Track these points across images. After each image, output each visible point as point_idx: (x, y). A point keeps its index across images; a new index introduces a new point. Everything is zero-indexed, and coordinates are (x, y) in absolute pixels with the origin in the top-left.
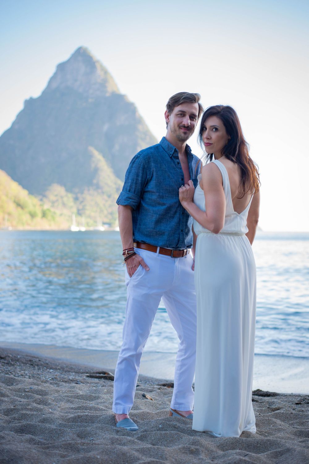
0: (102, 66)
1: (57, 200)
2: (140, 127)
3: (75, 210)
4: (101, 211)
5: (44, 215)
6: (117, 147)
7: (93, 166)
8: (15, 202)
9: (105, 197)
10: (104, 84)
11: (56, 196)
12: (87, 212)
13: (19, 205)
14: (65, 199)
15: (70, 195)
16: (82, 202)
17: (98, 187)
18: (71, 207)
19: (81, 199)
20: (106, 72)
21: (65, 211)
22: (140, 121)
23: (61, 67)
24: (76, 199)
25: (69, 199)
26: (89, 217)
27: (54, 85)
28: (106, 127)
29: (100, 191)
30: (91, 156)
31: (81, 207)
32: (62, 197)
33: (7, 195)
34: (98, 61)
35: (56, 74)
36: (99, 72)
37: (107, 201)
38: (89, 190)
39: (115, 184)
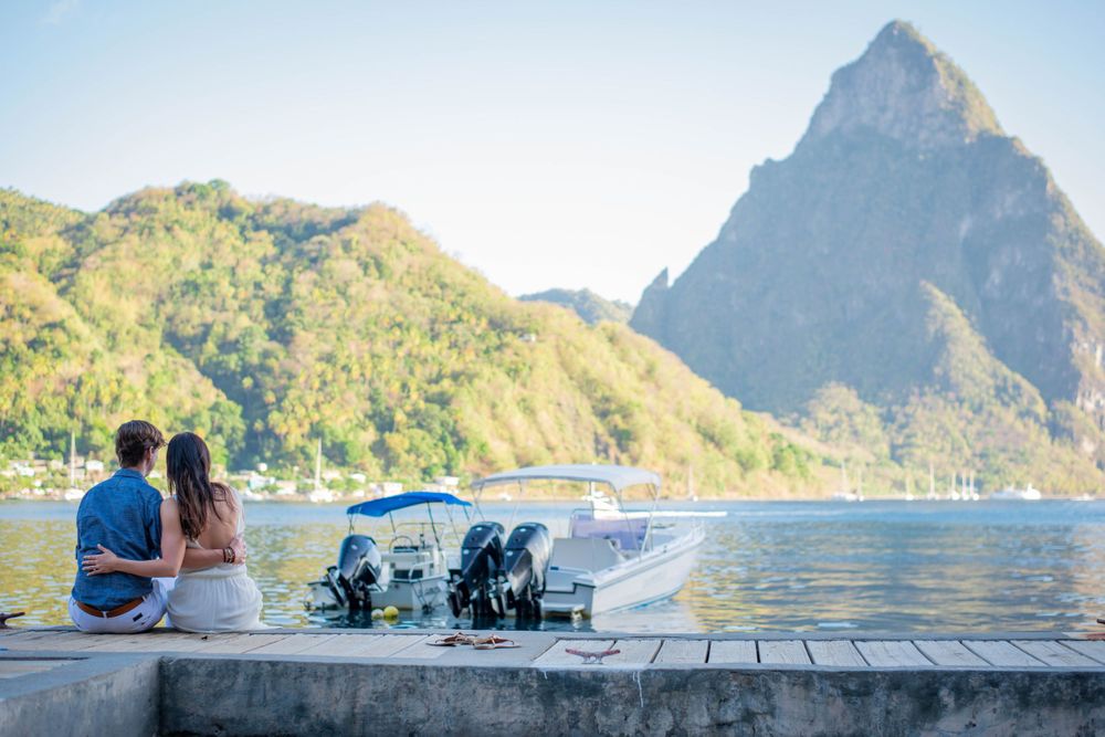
0: (949, 67)
1: (837, 424)
2: (1058, 221)
3: (885, 449)
4: (956, 449)
5: (777, 462)
6: (996, 277)
7: (932, 329)
8: (698, 429)
9: (966, 411)
10: (956, 113)
11: (834, 411)
12: (918, 452)
13: (710, 437)
14: (858, 419)
15: (871, 409)
16: (902, 427)
17: (946, 385)
18: (875, 441)
19: (901, 419)
20: (961, 83)
21: (859, 452)
22: (1058, 204)
23: (844, 78)
24: (888, 419)
25: (868, 419)
26: (924, 465)
27: (828, 125)
28: (965, 226)
29: (951, 395)
30: (927, 304)
31: (900, 440)
32: (849, 415)
33: (678, 414)
34: (939, 56)
35: (829, 97)
36: (943, 82)
37: (970, 422)
38: (922, 394)
39: (994, 375)
